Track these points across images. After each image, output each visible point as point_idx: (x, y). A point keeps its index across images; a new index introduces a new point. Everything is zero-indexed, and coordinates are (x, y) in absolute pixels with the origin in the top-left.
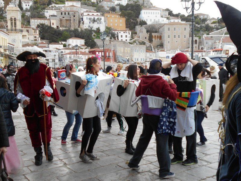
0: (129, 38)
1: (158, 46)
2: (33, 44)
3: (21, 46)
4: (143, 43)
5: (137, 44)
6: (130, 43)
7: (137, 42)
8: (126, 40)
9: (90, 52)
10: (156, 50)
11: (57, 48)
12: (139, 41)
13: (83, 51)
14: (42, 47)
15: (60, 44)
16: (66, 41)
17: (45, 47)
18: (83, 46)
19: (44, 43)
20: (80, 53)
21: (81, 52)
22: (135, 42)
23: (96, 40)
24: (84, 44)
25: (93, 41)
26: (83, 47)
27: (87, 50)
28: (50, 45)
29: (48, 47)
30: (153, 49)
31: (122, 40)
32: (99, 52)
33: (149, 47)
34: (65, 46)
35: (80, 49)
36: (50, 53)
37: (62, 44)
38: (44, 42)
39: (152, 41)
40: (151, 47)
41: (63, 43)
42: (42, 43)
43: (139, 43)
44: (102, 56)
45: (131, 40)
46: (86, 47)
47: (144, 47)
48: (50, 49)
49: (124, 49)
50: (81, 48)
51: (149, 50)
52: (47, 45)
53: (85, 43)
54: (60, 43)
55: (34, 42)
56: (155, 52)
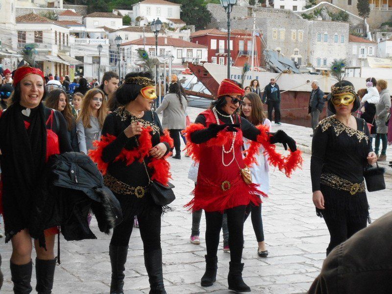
0: (304, 3)
1: (383, 24)
2: (45, 16)
3: (13, 19)
4: (343, 17)
5: (324, 19)
6: (305, 16)
7: (324, 13)
8: (295, 8)
9: (194, 39)
10: (379, 35)
11: (105, 28)
12: (331, 10)
13: (176, 35)
14: (66, 24)
15: (115, 17)
16: (131, 9)
17: (75, 24)
18: (175, 21)
19: (73, 14)
20: (166, 42)
21: (169, 39)
22: (318, 12)
23: (210, 7)
24: (178, 17)
25: (204, 10)
26: (174, 26)
27: (187, 35)
28: (89, 20)
29: (84, 24)
30: (369, 34)
31: (282, 7)
32: (218, 38)
33: (357, 27)
34: (127, 21)
35: (166, 30)
36: (88, 40)
37: (119, 15)
38: (73, 11)
39: (368, 10)
40: (364, 29)
41: (124, 12)
42: (68, 13)
43: (331, 15)
44: (227, 50)
45: (307, 7)
46: (183, 25)
47: (343, 28)
48: (88, 30)
49: (288, 33)
50: (170, 29)
51: (357, 35)
52: (79, 19)
53: (181, 14)
54: (115, 13)
55: (46, 10)
56: (375, 42)
